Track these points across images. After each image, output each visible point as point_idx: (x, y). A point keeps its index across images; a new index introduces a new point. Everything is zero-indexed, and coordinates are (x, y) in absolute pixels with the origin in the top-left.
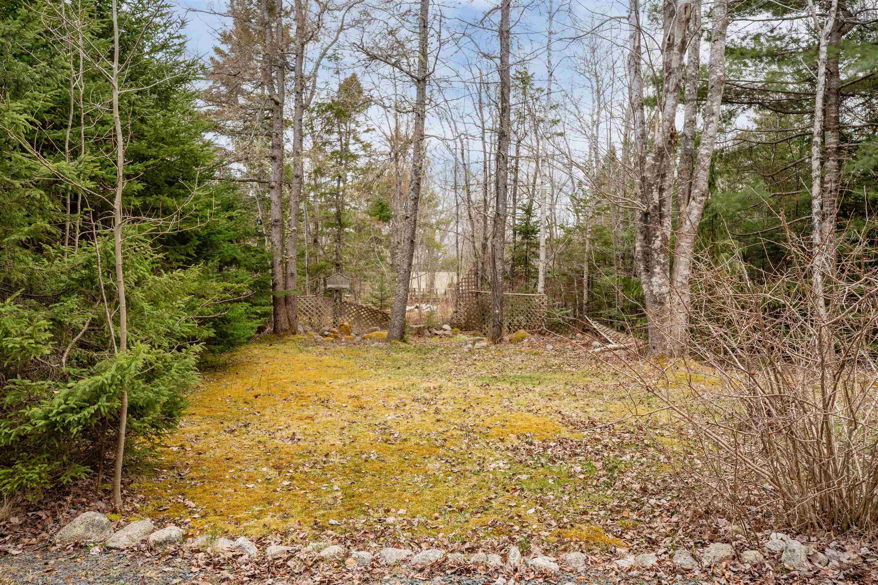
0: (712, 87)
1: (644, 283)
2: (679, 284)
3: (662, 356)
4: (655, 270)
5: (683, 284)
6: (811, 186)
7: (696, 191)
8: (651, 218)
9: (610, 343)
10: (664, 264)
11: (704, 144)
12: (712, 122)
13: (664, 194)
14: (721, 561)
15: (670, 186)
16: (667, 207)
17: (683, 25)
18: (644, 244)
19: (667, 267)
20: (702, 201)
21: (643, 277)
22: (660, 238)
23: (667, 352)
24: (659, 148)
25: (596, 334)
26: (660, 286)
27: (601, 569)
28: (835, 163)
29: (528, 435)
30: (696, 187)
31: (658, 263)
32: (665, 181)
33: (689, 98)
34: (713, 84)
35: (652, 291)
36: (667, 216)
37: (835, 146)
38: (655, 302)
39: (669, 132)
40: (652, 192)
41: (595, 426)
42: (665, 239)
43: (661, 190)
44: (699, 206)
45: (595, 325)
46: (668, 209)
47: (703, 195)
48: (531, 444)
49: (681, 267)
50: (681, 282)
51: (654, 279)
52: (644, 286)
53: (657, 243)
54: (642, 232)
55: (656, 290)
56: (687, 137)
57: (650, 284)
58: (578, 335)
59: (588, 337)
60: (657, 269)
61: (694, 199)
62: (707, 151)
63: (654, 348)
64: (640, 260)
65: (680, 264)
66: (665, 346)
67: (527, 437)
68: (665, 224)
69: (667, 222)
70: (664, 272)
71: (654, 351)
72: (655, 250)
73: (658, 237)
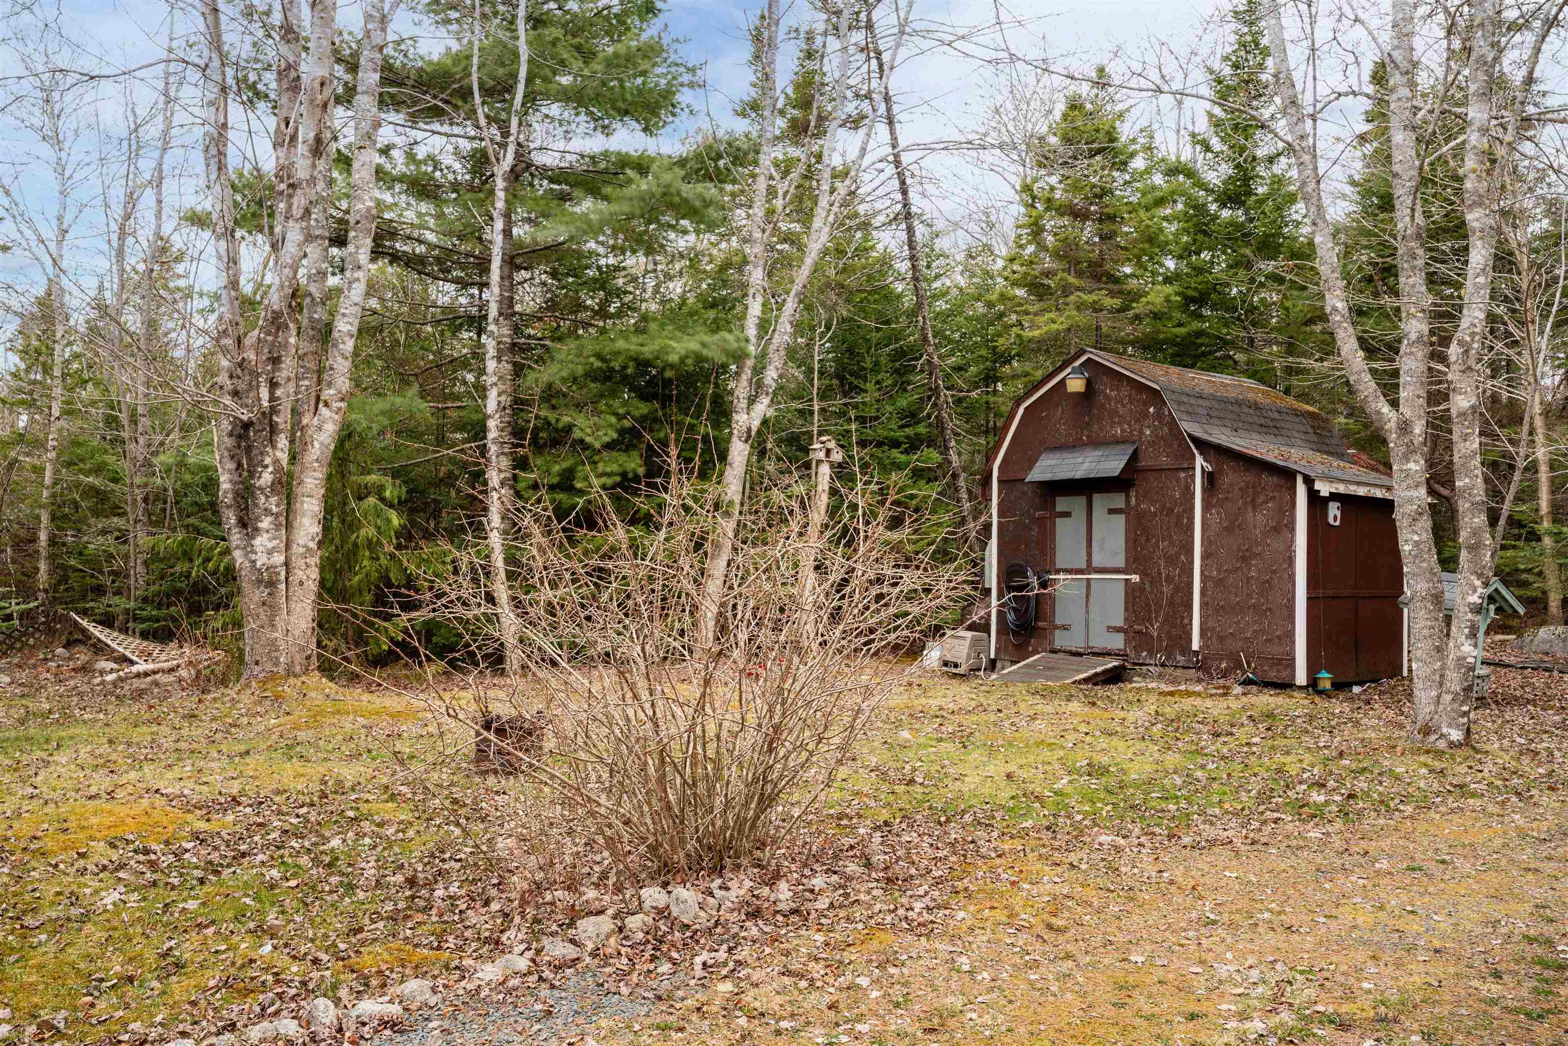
0: (358, 222)
1: (237, 547)
2: (302, 550)
3: (272, 677)
4: (260, 525)
5: (309, 549)
6: (484, 397)
7: (332, 392)
8: (255, 432)
9: (132, 663)
10: (277, 515)
11: (344, 315)
12: (358, 280)
13: (278, 393)
14: (608, 937)
15: (289, 379)
16: (282, 415)
17: (318, 111)
18: (236, 478)
19: (282, 519)
20: (340, 409)
21: (236, 537)
22: (270, 469)
23: (281, 670)
24: (273, 312)
25: (100, 648)
26: (270, 552)
27: (460, 992)
28: (510, 367)
29: (131, 837)
30: (330, 385)
31: (267, 512)
32: (279, 370)
33: (317, 232)
34: (358, 217)
35: (254, 562)
36: (281, 431)
37: (508, 340)
38: (260, 581)
39: (290, 286)
40: (258, 387)
41: (239, 804)
42: (278, 470)
43: (273, 385)
44: (336, 417)
45: (97, 631)
46: (282, 419)
47: (342, 400)
48: (146, 852)
49: (306, 521)
50: (305, 546)
51: (257, 542)
52: (237, 554)
53: (266, 478)
54: (232, 457)
55: (261, 560)
56: (313, 299)
57: (249, 549)
58: (60, 651)
59: (82, 656)
60: (265, 523)
61: (326, 404)
62: (349, 327)
63: (257, 663)
64: (228, 507)
65: (304, 514)
66: (277, 658)
67: (128, 842)
68: (280, 445)
69: (282, 442)
70: (278, 527)
71: (257, 669)
72: (260, 488)
73: (266, 467)
